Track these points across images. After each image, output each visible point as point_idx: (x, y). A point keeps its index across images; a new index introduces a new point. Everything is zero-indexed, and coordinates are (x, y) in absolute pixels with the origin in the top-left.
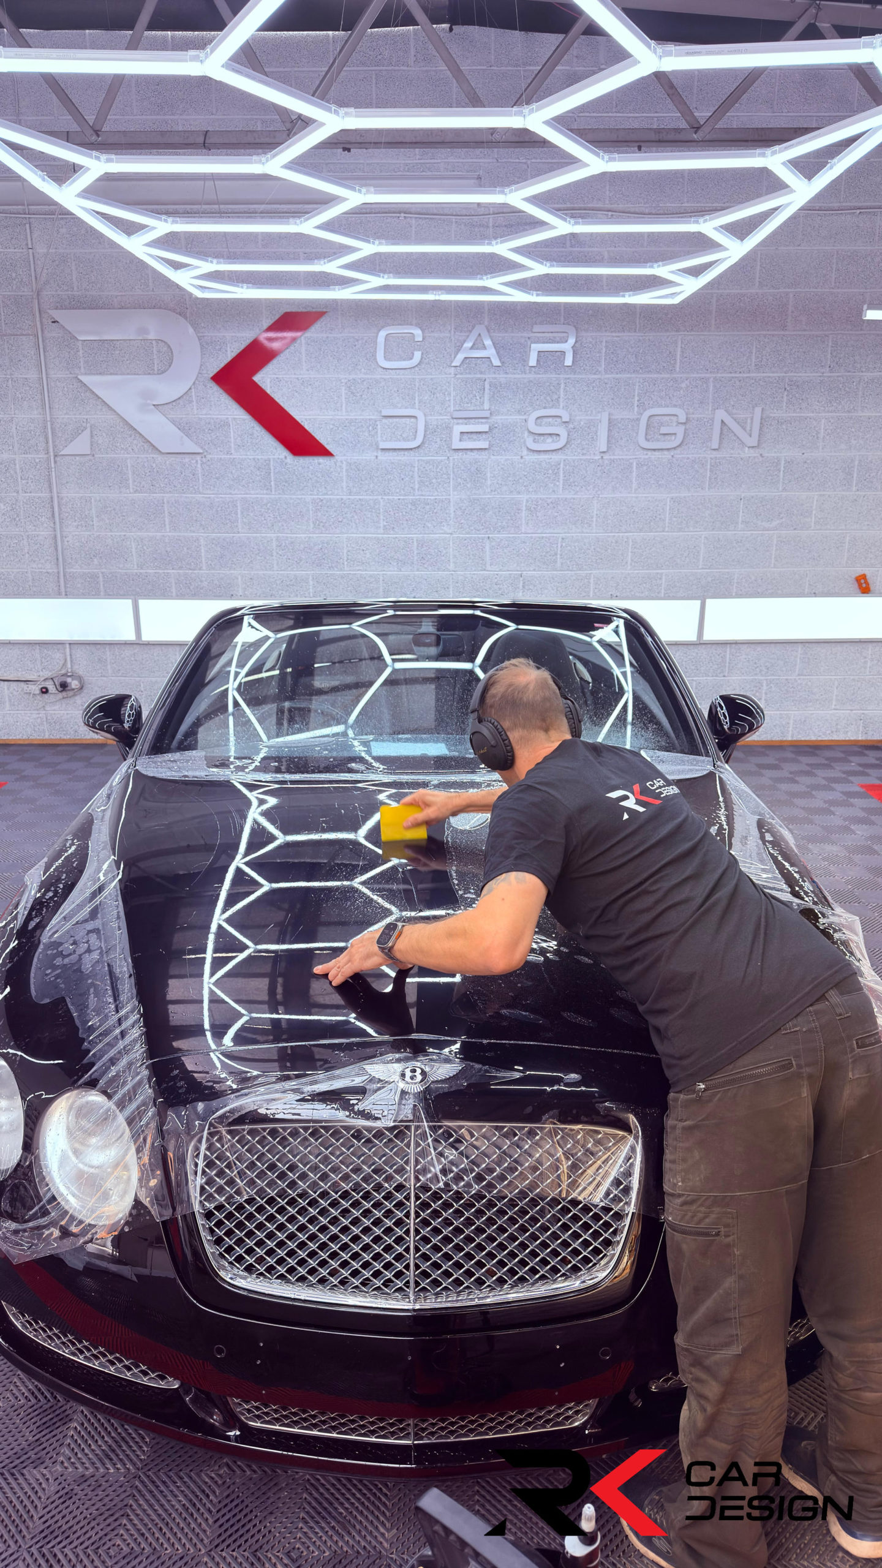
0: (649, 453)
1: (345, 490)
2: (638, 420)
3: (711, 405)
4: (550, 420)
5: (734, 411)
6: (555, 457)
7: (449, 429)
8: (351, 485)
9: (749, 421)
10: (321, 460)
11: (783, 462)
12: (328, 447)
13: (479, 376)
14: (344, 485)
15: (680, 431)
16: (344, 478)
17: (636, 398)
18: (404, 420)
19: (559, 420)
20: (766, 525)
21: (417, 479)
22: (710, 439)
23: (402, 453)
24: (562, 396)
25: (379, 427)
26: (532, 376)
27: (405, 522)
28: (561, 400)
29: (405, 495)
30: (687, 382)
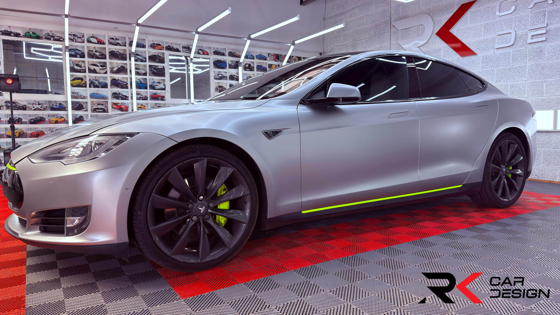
1: (481, 67)
7: (527, 35)
8: (483, 65)
10: (473, 57)
12: (475, 52)
14: (481, 65)
16: (481, 63)
18: (507, 35)
21: (511, 58)
23: (505, 49)
25: (496, 40)
27: (505, 78)
29: (506, 66)
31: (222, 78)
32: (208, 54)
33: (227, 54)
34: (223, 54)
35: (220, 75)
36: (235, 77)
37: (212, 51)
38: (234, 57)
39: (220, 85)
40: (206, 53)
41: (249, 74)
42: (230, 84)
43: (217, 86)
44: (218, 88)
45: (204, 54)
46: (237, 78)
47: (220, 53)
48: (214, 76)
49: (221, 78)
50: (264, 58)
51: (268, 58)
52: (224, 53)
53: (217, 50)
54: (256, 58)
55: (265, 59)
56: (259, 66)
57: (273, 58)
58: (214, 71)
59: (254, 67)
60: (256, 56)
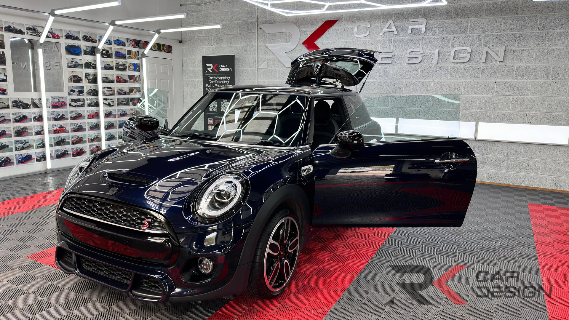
0: (455, 64)
2: (451, 52)
3: (482, 45)
4: (416, 52)
5: (493, 48)
6: (417, 66)
9: (500, 51)
11: (515, 68)
13: (390, 38)
15: (468, 56)
17: (451, 44)
19: (419, 52)
20: (507, 93)
22: (481, 59)
24: (421, 44)
26: (409, 37)
28: (420, 45)
30: (472, 37)
31: (77, 65)
32: (58, 37)
33: (81, 38)
34: (77, 39)
35: (74, 63)
36: (91, 64)
37: (64, 34)
38: (89, 42)
39: (75, 74)
40: (56, 36)
41: (107, 61)
42: (86, 73)
43: (71, 75)
44: (73, 78)
45: (54, 37)
46: (93, 65)
47: (74, 37)
48: (67, 64)
49: (75, 66)
50: (123, 43)
51: (127, 44)
52: (77, 37)
53: (69, 33)
54: (114, 43)
55: (124, 45)
56: (117, 52)
57: (132, 43)
58: (66, 58)
59: (112, 53)
60: (114, 41)
